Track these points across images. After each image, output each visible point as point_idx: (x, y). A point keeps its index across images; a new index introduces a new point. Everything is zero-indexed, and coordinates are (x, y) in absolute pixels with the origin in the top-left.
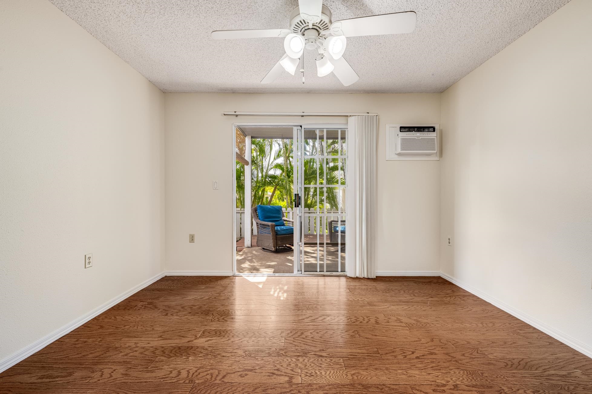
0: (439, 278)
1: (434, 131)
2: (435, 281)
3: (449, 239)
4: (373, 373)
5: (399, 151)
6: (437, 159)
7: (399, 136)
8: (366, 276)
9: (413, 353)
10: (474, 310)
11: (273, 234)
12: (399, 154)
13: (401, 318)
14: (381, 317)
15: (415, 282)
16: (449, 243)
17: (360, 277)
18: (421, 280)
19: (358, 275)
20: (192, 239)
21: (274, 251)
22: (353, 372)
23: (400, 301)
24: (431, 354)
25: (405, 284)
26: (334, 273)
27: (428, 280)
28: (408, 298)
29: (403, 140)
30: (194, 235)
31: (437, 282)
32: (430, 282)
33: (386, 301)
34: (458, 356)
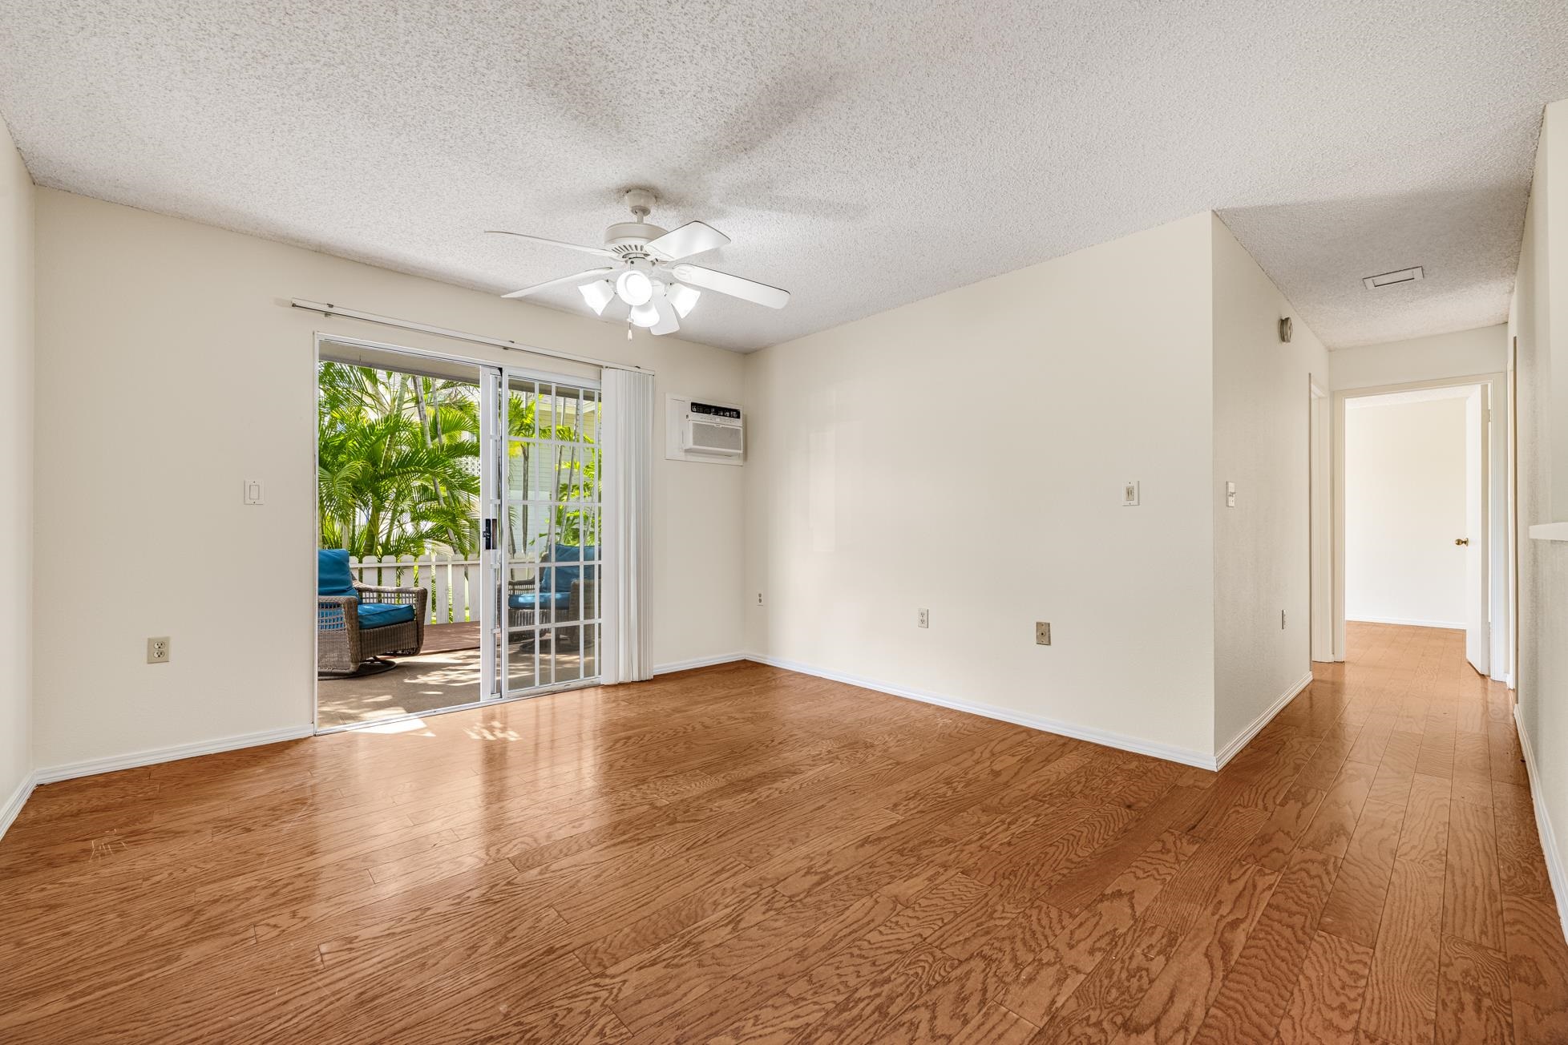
0: (745, 661)
1: (738, 417)
2: (743, 666)
3: (760, 595)
4: (746, 768)
5: (690, 444)
6: (740, 462)
7: (690, 418)
8: (636, 678)
9: (773, 741)
10: (808, 687)
11: (352, 627)
12: (688, 451)
13: (733, 715)
14: (708, 721)
15: (718, 673)
16: (760, 601)
17: (627, 681)
18: (728, 668)
19: (621, 679)
20: (159, 651)
21: (353, 673)
22: (722, 775)
23: (716, 698)
24: (791, 736)
25: (705, 677)
26: (573, 683)
27: (732, 667)
28: (723, 692)
29: (698, 427)
30: (168, 639)
31: (747, 668)
32: (738, 669)
33: (697, 703)
34: (817, 730)
